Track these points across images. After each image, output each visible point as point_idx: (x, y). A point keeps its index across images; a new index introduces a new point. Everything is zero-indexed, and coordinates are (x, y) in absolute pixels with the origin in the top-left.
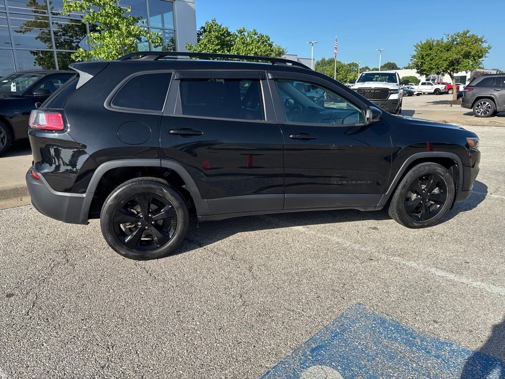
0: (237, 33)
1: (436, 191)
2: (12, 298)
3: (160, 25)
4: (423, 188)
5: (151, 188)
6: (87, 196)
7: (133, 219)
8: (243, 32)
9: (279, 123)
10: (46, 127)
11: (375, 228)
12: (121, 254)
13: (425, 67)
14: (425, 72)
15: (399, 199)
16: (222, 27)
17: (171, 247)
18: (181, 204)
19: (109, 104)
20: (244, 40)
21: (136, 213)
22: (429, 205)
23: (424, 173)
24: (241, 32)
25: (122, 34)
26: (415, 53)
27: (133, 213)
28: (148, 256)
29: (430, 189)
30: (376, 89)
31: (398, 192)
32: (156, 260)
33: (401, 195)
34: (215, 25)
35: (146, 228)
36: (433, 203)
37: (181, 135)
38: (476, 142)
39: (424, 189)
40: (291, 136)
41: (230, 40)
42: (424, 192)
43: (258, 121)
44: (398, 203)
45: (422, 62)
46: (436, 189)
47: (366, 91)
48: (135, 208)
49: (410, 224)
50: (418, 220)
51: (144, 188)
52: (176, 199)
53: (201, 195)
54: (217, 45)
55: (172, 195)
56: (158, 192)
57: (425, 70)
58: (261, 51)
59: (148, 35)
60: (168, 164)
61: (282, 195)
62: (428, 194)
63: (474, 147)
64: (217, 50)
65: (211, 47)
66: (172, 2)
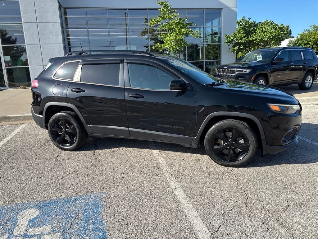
6: (43, 117)
7: (60, 130)
16: (249, 22)
18: (77, 125)
19: (54, 77)
22: (238, 151)
35: (65, 135)
36: (241, 150)
37: (76, 92)
38: (286, 109)
42: (229, 140)
50: (225, 160)
52: (75, 122)
53: (86, 123)
58: (272, 36)
59: (192, 33)
60: (69, 105)
61: (127, 129)
62: (234, 143)
63: (279, 111)
64: (243, 37)
65: (239, 36)
66: (220, 10)
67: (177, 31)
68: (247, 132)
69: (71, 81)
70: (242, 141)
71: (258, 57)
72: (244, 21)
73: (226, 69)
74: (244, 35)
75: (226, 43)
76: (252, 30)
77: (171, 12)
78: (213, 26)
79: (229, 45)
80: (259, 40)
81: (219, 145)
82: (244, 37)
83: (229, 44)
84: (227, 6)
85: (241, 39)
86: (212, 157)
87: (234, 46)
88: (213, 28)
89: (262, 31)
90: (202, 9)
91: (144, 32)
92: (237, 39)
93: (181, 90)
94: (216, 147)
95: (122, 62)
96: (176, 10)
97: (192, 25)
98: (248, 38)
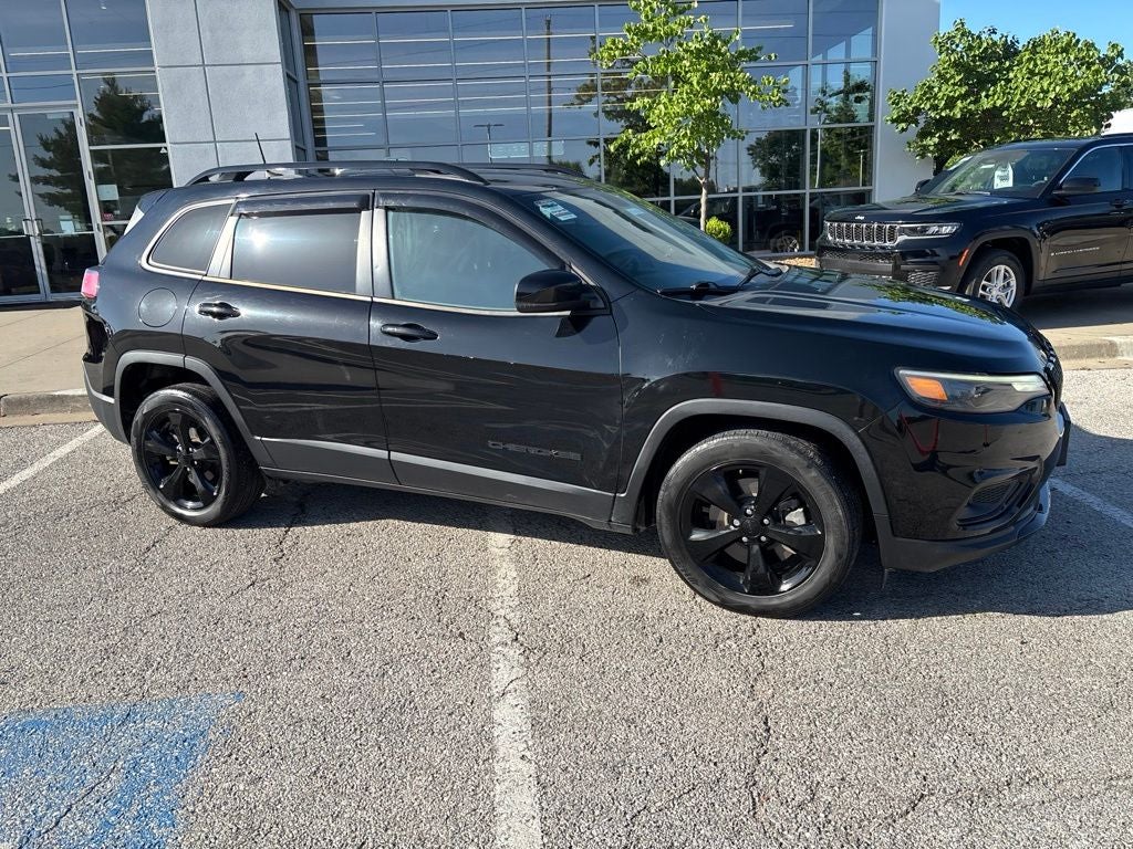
5: (180, 403)
6: (116, 402)
11: (642, 582)
17: (216, 512)
19: (147, 260)
35: (188, 470)
37: (219, 315)
40: (387, 329)
42: (749, 512)
46: (794, 513)
53: (248, 427)
58: (1069, 90)
59: (752, 88)
60: (194, 363)
61: (383, 454)
62: (766, 521)
63: (942, 402)
64: (958, 98)
65: (943, 92)
67: (695, 83)
68: (813, 479)
69: (200, 277)
70: (796, 517)
71: (998, 173)
72: (962, 35)
73: (862, 222)
74: (963, 90)
75: (893, 121)
76: (995, 70)
77: (675, 9)
78: (854, 56)
79: (903, 130)
80: (1018, 106)
81: (710, 525)
82: (963, 97)
83: (904, 125)
85: (951, 103)
86: (683, 573)
87: (923, 134)
88: (852, 66)
89: (1032, 73)
91: (586, 88)
92: (934, 108)
93: (568, 313)
94: (697, 536)
95: (366, 204)
96: (696, 5)
97: (756, 59)
98: (976, 101)
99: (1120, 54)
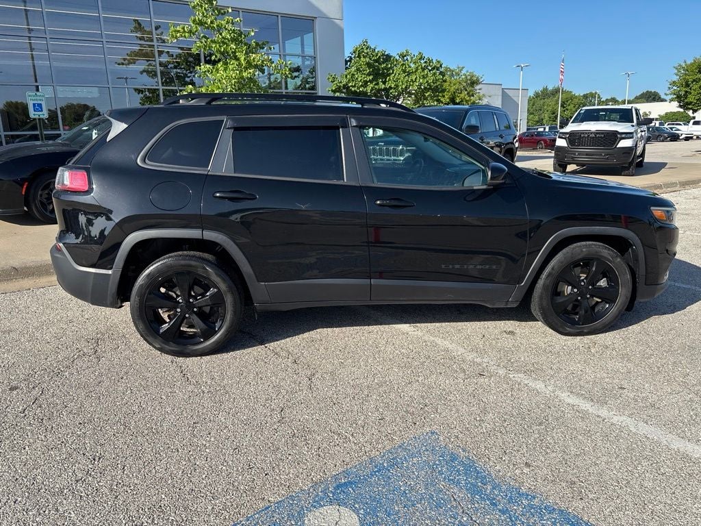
0: (398, 58)
1: (603, 283)
2: (15, 392)
3: (299, 51)
4: (582, 278)
5: (190, 266)
6: (114, 273)
7: (170, 304)
8: (405, 56)
9: (363, 185)
10: (68, 188)
11: (512, 333)
12: (155, 347)
13: (691, 98)
14: (690, 107)
15: (542, 293)
16: (376, 51)
17: (217, 342)
18: (229, 287)
19: (144, 160)
20: (406, 67)
21: (175, 296)
22: (593, 303)
23: (580, 257)
24: (402, 56)
25: (240, 65)
26: (676, 78)
27: (172, 296)
28: (188, 351)
29: (593, 281)
30: (598, 132)
31: (541, 283)
32: (199, 358)
33: (545, 287)
34: (367, 48)
35: (187, 315)
36: (599, 300)
37: (231, 199)
38: (669, 215)
39: (583, 280)
40: (378, 202)
41: (386, 68)
42: (583, 283)
43: (335, 182)
44: (541, 298)
45: (686, 92)
46: (602, 281)
47: (582, 135)
48: (174, 290)
49: (561, 330)
50: (574, 323)
51: (182, 265)
52: (224, 280)
53: (256, 276)
54: (369, 74)
55: (219, 276)
56: (200, 271)
57: (690, 103)
58: (427, 82)
59: (273, 65)
61: (367, 281)
62: (590, 287)
63: (664, 220)
64: (368, 82)
65: (360, 77)
66: (312, 20)
69: (206, 173)
74: (371, 77)
75: (332, 91)
76: (384, 68)
77: (219, 12)
82: (371, 81)
83: (338, 94)
84: (325, 15)
85: (365, 84)
90: (276, 15)
92: (355, 86)
96: (230, 10)
97: (263, 48)
98: (377, 84)
99: (441, 66)
